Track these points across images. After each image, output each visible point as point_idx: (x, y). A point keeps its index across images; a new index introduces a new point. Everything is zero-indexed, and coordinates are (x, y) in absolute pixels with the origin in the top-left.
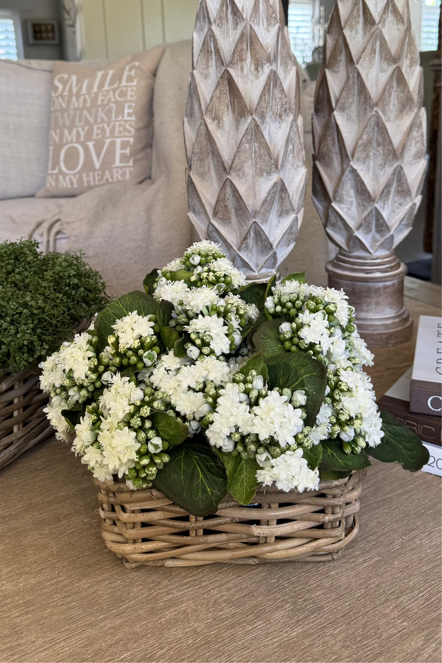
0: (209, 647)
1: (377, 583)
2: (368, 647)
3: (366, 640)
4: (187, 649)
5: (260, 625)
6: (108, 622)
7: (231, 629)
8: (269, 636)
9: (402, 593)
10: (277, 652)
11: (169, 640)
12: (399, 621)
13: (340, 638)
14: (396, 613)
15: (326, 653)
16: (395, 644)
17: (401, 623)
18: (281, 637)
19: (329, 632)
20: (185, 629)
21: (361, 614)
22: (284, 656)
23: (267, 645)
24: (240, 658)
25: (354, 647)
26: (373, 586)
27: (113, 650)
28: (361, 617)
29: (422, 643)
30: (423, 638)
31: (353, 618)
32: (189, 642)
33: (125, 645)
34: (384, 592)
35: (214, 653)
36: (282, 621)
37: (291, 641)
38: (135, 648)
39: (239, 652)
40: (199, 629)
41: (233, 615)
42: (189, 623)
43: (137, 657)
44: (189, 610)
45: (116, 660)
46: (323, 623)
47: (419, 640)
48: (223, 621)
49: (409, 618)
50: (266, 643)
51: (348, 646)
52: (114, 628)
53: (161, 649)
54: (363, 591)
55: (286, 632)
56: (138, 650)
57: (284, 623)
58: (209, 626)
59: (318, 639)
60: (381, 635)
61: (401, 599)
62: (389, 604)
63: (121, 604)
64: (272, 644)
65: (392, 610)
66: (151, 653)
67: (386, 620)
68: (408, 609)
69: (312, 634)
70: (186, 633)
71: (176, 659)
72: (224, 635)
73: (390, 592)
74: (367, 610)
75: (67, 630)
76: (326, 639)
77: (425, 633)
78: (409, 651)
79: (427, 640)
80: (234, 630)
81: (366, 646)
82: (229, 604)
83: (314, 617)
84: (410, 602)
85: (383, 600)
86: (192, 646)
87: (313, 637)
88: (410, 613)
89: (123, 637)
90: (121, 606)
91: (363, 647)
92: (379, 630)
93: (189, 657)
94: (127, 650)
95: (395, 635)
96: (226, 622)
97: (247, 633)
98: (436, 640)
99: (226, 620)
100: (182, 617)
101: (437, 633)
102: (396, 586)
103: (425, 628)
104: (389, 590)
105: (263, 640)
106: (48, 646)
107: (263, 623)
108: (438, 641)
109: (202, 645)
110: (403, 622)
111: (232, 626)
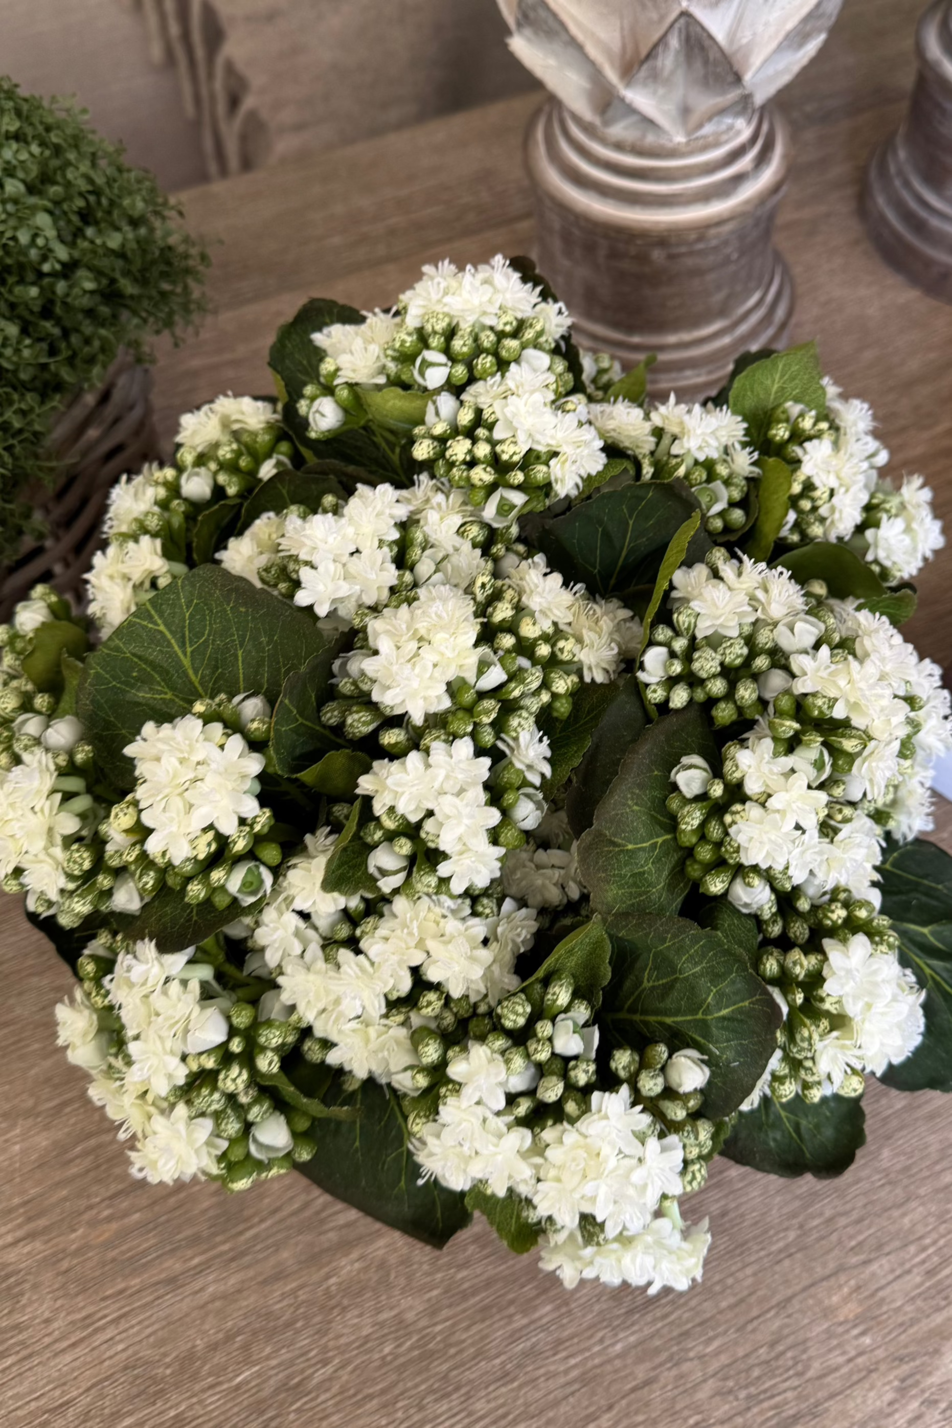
0: (427, 1369)
1: (828, 1213)
2: (773, 1397)
3: (771, 1379)
4: (380, 1367)
5: (546, 1315)
6: (211, 1278)
7: (483, 1320)
8: (562, 1347)
9: (880, 1247)
10: (573, 1394)
11: (343, 1341)
12: (855, 1332)
13: (715, 1365)
14: (851, 1310)
15: (678, 1407)
16: (832, 1396)
17: (857, 1337)
18: (587, 1354)
19: (695, 1347)
20: (379, 1311)
21: (774, 1302)
22: (587, 1408)
23: (555, 1375)
24: (492, 1405)
25: (742, 1394)
26: (816, 1222)
27: (219, 1358)
28: (772, 1313)
29: (889, 1396)
30: (896, 1383)
31: (755, 1312)
32: (387, 1350)
33: (246, 1347)
34: (840, 1242)
35: (436, 1386)
36: (597, 1308)
37: (609, 1368)
38: (268, 1358)
39: (491, 1388)
40: (410, 1316)
41: (488, 1284)
42: (389, 1298)
43: (272, 1382)
44: (393, 1259)
45: (225, 1386)
46: (688, 1321)
47: (887, 1388)
48: (465, 1296)
49: (879, 1323)
50: (552, 1368)
51: (730, 1392)
52: (224, 1297)
53: (325, 1363)
54: (792, 1235)
55: (601, 1340)
56: (274, 1362)
57: (601, 1312)
58: (433, 1311)
59: (669, 1365)
60: (807, 1368)
61: (874, 1267)
62: (843, 1278)
63: (241, 1227)
64: (566, 1372)
65: (846, 1300)
66: (303, 1371)
67: (825, 1326)
68: (883, 1300)
69: (657, 1351)
70: (382, 1325)
71: (355, 1395)
72: (464, 1336)
73: (853, 1243)
74: (789, 1292)
75: (121, 1292)
76: (686, 1367)
77: (905, 1368)
78: (859, 1416)
79: (902, 1391)
80: (488, 1323)
81: (768, 1394)
82: (483, 1247)
83: (668, 1303)
84: (891, 1277)
85: (832, 1266)
86: (391, 1362)
87: (658, 1360)
88: (885, 1308)
89: (244, 1323)
90: (241, 1233)
91: (762, 1397)
92: (804, 1351)
93: (383, 1392)
94: (248, 1362)
95: (836, 1369)
96: (472, 1301)
97: (514, 1337)
98: (923, 1391)
99: (474, 1294)
100: (375, 1278)
101: (930, 1374)
102: (869, 1227)
103: (907, 1355)
104: (851, 1237)
105: (547, 1358)
106: (79, 1335)
107: (553, 1310)
108: (927, 1395)
109: (411, 1361)
110: (863, 1333)
111: (485, 1311)
